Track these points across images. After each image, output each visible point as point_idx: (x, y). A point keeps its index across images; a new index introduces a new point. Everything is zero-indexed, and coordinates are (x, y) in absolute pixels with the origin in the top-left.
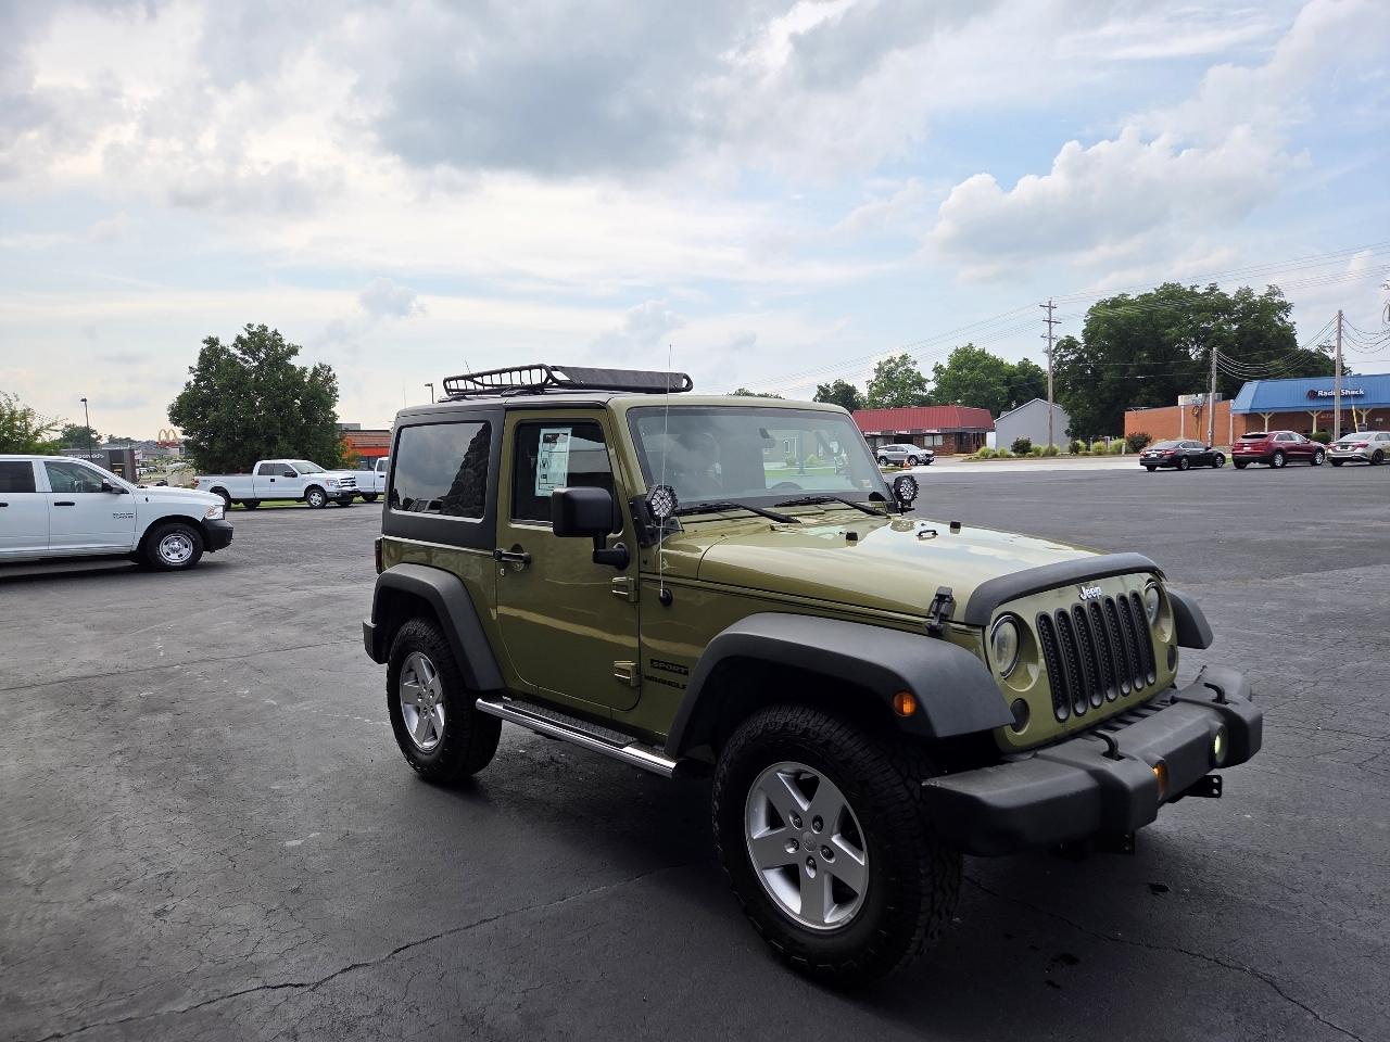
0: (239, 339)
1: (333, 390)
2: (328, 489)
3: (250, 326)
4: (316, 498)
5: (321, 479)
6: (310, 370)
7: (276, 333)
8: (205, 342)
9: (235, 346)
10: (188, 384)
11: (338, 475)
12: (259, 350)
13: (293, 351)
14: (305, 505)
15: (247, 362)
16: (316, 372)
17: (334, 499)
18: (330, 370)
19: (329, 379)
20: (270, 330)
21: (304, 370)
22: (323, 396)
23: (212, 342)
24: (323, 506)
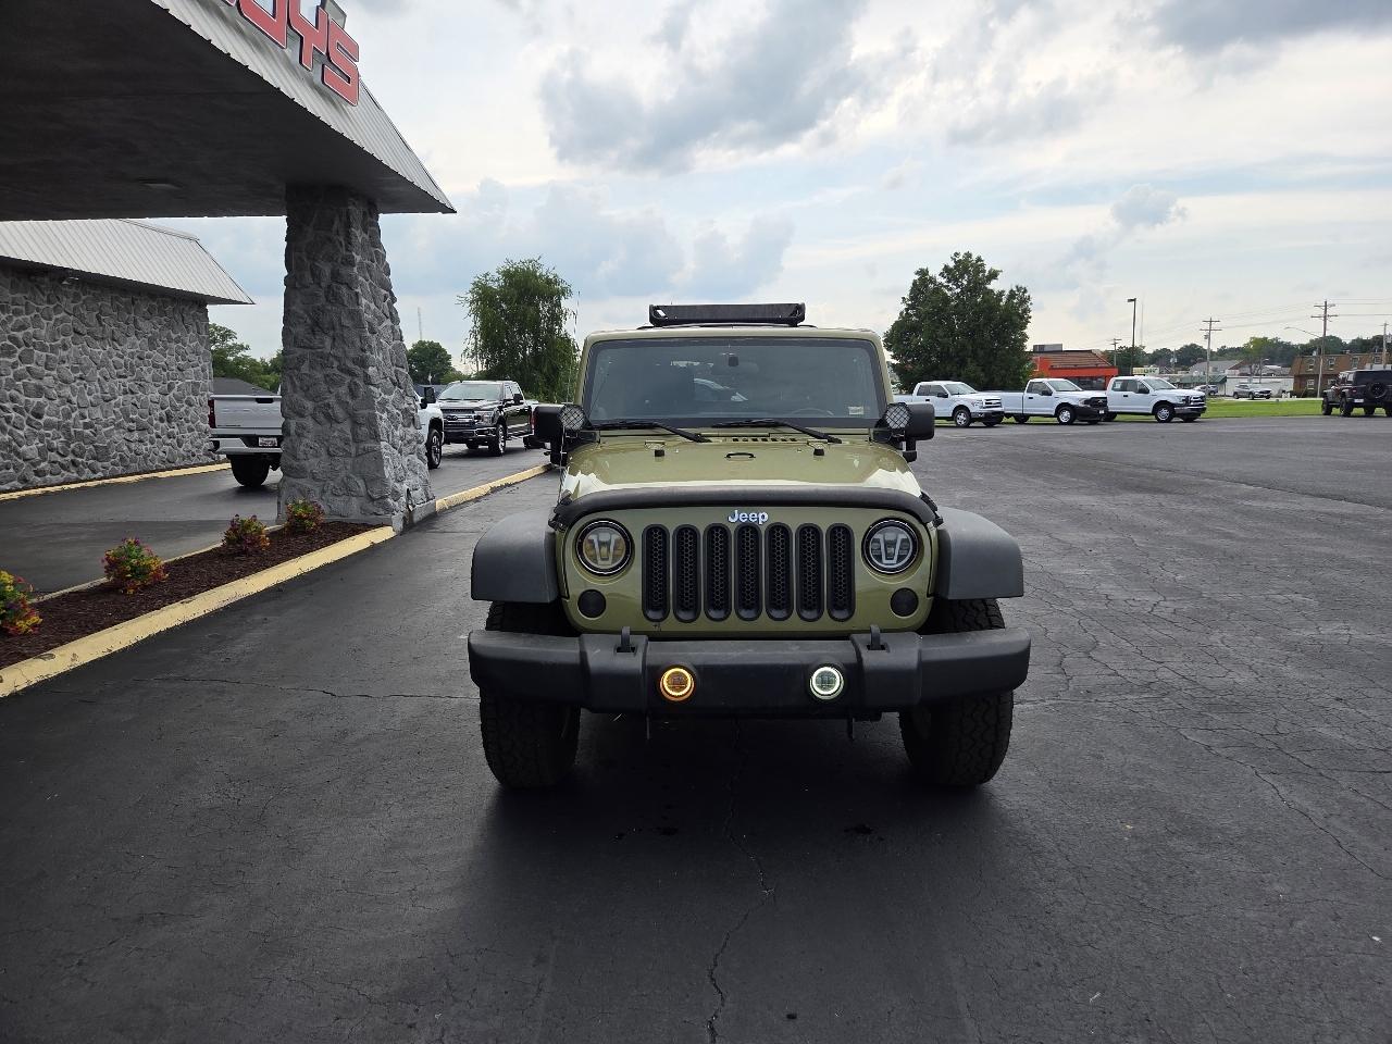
0: (946, 268)
1: (1026, 311)
2: (973, 410)
3: (956, 254)
4: (962, 417)
5: (967, 400)
6: (1007, 293)
7: (979, 259)
8: (917, 273)
9: (942, 275)
10: (901, 313)
11: (984, 396)
12: (962, 277)
13: (994, 275)
14: (952, 423)
15: (951, 289)
16: (1012, 295)
17: (979, 420)
18: (1025, 291)
19: (1024, 301)
20: (974, 258)
21: (1001, 293)
22: (1014, 318)
23: (923, 273)
24: (967, 426)
